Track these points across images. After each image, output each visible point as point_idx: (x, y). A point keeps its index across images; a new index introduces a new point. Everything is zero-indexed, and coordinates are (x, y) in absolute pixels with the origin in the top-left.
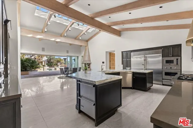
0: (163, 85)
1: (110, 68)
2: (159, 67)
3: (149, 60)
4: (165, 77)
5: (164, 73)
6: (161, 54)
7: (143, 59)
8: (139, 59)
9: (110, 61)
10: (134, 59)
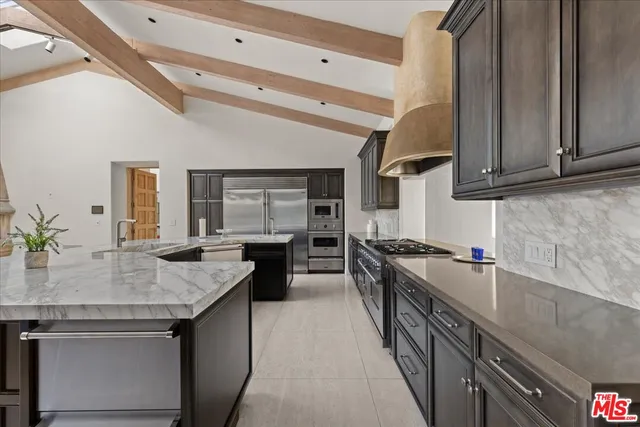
0: (310, 272)
1: (133, 232)
2: (302, 223)
3: (278, 203)
4: (314, 251)
5: (311, 242)
6: (305, 190)
7: (261, 201)
8: (249, 202)
9: (133, 205)
10: (234, 199)
